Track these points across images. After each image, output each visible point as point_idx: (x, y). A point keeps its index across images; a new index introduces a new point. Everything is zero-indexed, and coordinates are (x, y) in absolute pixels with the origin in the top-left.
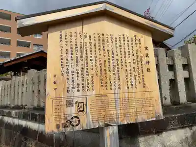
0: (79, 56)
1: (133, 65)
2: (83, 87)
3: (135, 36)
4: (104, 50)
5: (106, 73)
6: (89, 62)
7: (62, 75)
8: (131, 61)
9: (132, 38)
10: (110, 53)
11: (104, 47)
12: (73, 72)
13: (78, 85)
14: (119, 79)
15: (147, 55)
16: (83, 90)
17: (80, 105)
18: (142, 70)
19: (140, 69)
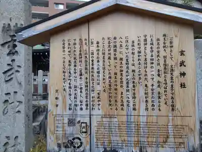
0: (83, 68)
1: (156, 78)
2: (87, 105)
3: (164, 35)
4: (115, 59)
5: (116, 89)
6: (95, 74)
7: (64, 90)
8: (155, 73)
9: (158, 40)
10: (124, 62)
11: (115, 55)
12: (75, 87)
13: (81, 102)
14: (134, 98)
15: (182, 64)
16: (87, 109)
18: (172, 86)
19: (169, 84)
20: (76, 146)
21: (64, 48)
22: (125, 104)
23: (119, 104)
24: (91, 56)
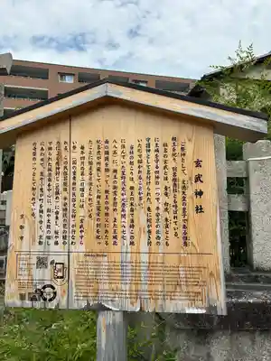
0: (61, 182)
1: (163, 199)
2: (64, 237)
3: (174, 139)
4: (107, 170)
5: (107, 214)
6: (78, 193)
7: (33, 215)
8: (162, 191)
9: (165, 145)
10: (119, 175)
11: (107, 165)
12: (49, 210)
13: (56, 232)
14: (132, 226)
15: (198, 178)
16: (64, 243)
17: (58, 266)
18: (184, 209)
19: (180, 206)
20: (48, 297)
21: (34, 154)
22: (119, 235)
23: (111, 234)
24: (72, 166)
